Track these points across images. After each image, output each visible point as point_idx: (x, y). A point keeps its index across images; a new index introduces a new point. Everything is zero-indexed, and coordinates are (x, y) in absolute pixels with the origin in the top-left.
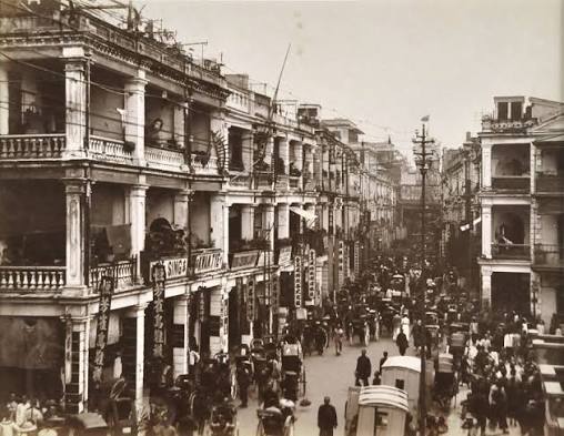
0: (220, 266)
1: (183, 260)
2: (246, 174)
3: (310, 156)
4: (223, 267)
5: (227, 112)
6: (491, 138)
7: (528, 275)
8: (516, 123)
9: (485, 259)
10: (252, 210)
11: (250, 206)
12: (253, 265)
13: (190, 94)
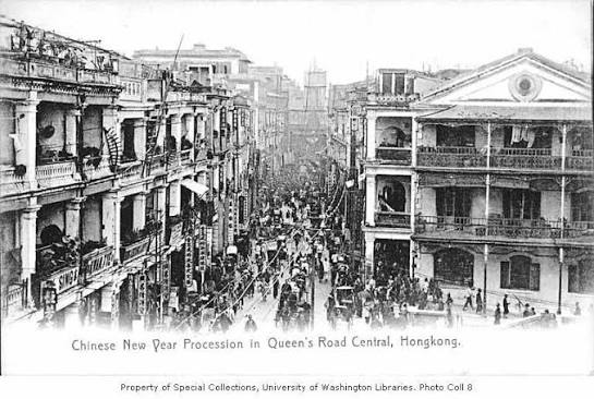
0: (112, 263)
1: (74, 270)
2: (138, 163)
3: (201, 124)
4: (115, 264)
5: (120, 108)
6: (376, 110)
7: (408, 242)
8: (399, 97)
9: (368, 226)
10: (144, 198)
11: (142, 194)
12: (144, 253)
13: (82, 101)
